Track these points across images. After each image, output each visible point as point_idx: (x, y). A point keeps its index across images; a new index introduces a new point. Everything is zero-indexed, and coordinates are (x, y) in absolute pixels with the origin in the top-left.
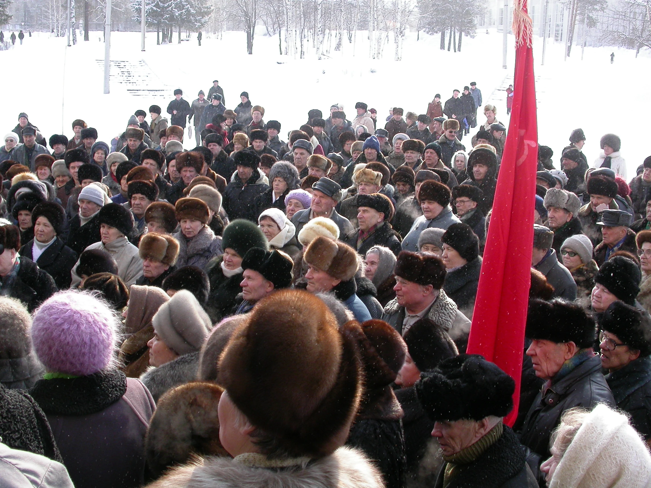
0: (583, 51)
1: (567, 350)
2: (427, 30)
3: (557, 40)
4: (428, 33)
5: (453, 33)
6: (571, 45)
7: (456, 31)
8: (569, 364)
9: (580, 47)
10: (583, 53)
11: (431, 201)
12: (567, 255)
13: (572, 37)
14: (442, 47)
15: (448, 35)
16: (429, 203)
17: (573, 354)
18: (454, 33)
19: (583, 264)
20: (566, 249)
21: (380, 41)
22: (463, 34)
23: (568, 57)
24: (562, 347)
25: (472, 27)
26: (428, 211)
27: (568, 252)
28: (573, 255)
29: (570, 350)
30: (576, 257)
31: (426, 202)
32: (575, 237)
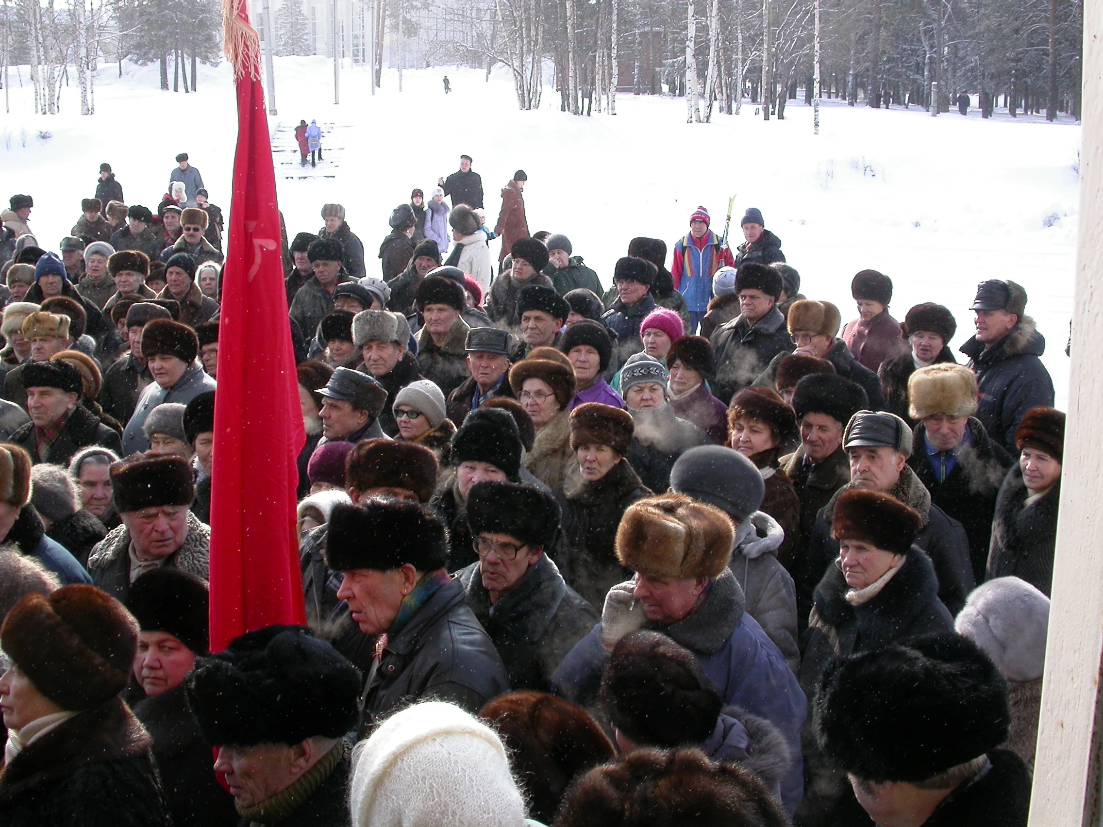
0: (401, 76)
1: (404, 580)
2: (135, 58)
3: (356, 61)
4: (136, 62)
5: (180, 59)
6: (380, 68)
7: (185, 56)
8: (411, 601)
9: (395, 70)
10: (401, 80)
11: (166, 356)
12: (404, 417)
13: (381, 55)
14: (164, 85)
15: (173, 64)
16: (163, 359)
17: (415, 584)
18: (183, 60)
19: (433, 429)
20: (402, 408)
21: (52, 81)
22: (198, 60)
23: (376, 88)
24: (396, 576)
25: (211, 48)
26: (162, 373)
27: (407, 412)
28: (415, 416)
29: (407, 579)
30: (421, 419)
31: (157, 358)
32: (414, 385)
